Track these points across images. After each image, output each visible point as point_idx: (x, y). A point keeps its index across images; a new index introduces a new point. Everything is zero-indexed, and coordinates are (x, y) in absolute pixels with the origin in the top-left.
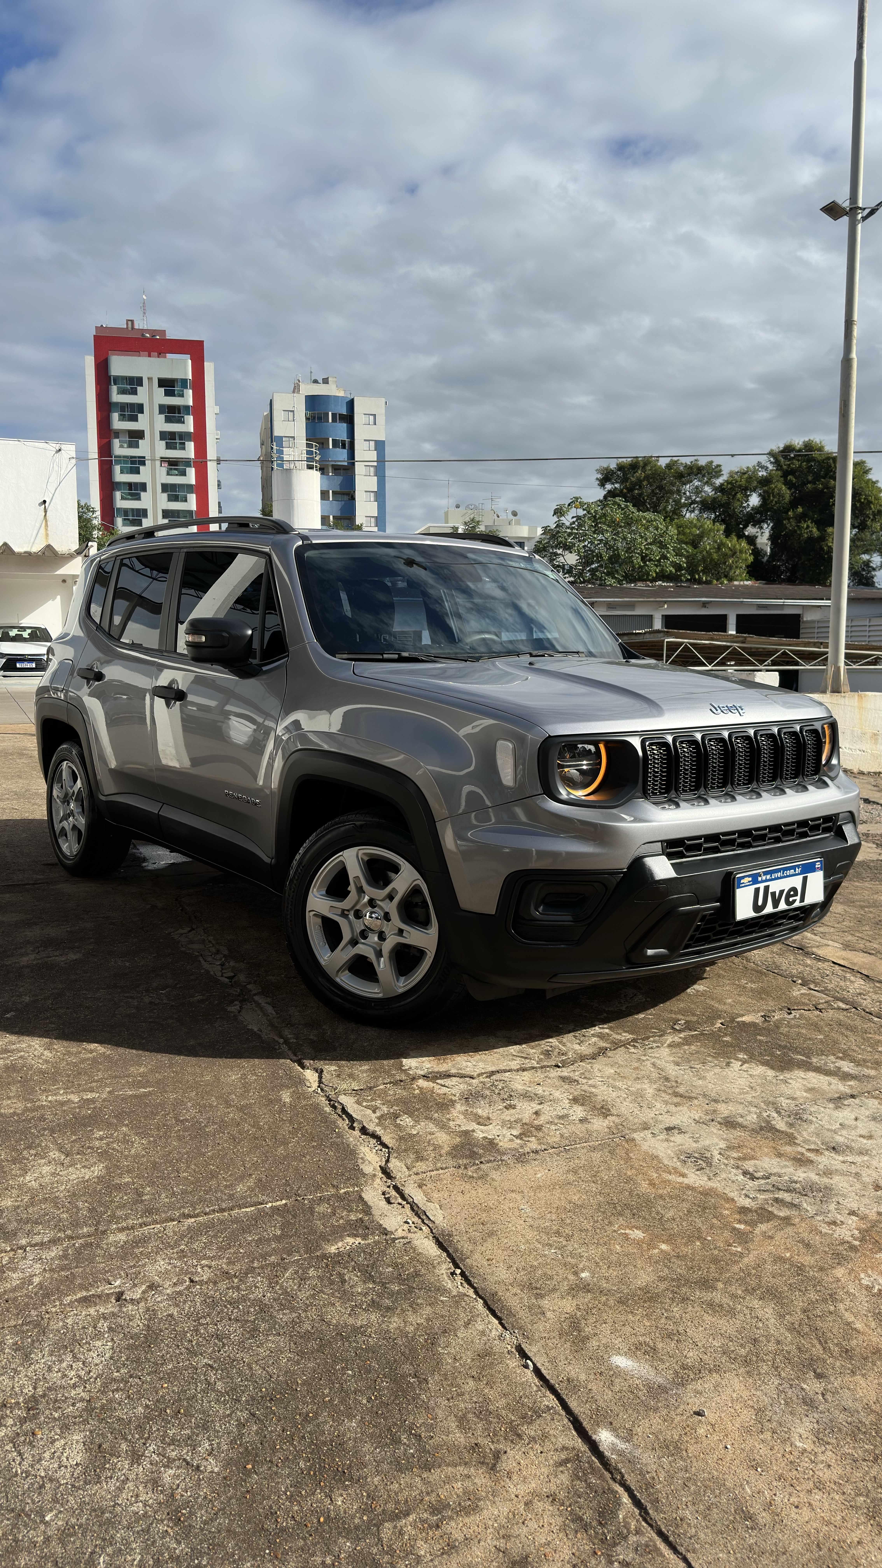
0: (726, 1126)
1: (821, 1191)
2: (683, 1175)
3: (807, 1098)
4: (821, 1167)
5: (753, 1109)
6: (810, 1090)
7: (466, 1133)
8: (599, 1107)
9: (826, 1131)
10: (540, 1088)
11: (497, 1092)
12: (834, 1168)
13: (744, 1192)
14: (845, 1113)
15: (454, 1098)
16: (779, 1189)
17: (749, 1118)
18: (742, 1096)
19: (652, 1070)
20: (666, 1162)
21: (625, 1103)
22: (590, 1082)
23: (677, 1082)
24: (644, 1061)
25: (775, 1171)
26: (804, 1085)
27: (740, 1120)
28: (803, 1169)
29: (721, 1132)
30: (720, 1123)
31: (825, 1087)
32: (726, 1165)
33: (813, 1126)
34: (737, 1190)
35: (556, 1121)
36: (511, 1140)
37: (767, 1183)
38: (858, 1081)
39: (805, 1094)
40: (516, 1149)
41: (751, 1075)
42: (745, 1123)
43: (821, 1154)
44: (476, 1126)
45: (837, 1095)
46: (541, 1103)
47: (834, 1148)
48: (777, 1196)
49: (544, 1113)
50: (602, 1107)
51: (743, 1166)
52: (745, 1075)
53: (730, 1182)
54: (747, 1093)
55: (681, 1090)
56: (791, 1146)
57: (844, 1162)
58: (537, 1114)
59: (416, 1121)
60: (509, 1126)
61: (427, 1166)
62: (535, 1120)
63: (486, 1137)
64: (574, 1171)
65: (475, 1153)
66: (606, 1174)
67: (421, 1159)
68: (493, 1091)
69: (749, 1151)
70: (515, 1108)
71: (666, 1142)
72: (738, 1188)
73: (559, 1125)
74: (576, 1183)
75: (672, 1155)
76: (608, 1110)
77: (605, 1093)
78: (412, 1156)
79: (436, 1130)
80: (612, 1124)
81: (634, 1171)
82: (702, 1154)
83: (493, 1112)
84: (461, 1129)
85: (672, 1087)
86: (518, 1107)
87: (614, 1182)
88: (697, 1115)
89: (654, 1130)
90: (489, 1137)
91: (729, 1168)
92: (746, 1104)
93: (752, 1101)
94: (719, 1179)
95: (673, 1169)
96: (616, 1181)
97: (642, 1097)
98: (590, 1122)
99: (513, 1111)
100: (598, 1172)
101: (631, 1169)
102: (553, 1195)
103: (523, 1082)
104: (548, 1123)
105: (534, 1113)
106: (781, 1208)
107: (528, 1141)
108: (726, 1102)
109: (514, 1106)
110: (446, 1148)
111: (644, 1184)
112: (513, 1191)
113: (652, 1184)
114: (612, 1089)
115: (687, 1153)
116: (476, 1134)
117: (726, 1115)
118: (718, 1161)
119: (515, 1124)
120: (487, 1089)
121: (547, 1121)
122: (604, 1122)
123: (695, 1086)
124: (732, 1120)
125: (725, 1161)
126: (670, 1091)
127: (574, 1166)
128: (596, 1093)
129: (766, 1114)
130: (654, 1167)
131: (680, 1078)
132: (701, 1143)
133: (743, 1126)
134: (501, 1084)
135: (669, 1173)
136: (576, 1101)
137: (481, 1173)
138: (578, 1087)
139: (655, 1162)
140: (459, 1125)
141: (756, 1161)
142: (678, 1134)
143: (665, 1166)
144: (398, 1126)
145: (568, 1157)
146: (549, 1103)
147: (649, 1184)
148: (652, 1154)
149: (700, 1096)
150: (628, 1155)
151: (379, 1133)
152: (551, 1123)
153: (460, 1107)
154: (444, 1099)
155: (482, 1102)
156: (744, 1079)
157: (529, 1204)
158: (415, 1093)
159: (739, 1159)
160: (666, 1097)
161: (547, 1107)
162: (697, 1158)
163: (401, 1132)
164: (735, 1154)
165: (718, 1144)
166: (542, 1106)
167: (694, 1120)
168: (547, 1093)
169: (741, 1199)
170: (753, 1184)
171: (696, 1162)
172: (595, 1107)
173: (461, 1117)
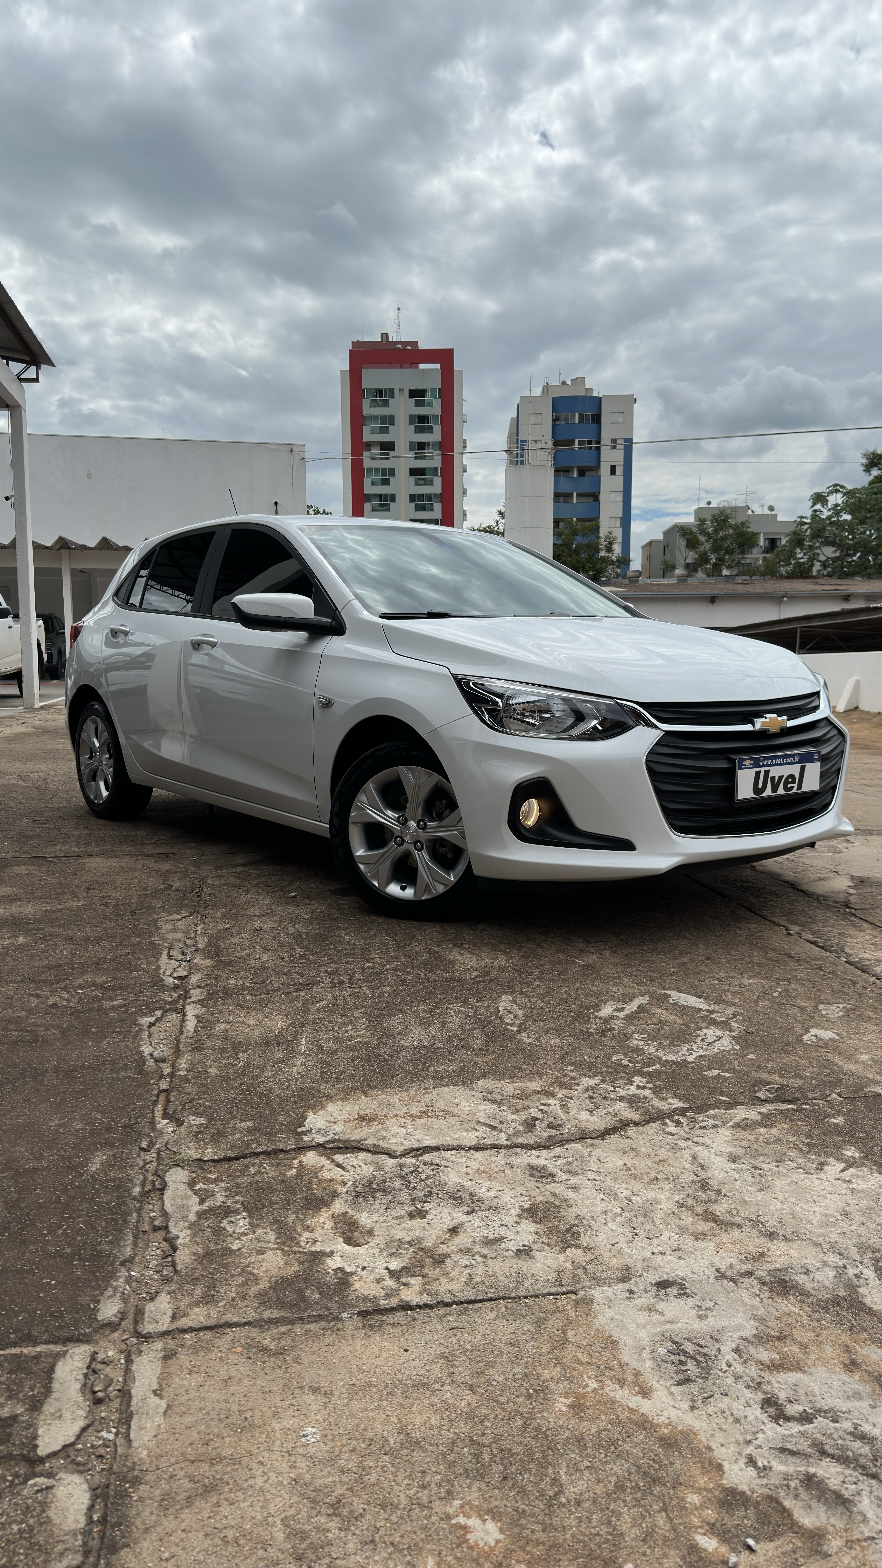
0: (771, 1290)
2: (645, 1392)
5: (834, 1259)
7: (318, 1257)
8: (563, 1227)
10: (486, 1184)
11: (413, 1184)
13: (749, 1450)
15: (341, 1189)
16: (823, 1453)
17: (819, 1276)
18: (823, 1230)
19: (688, 1166)
20: (626, 1358)
21: (611, 1225)
22: (574, 1180)
23: (719, 1192)
24: (681, 1149)
25: (830, 1404)
27: (801, 1279)
29: (756, 1302)
30: (763, 1283)
32: (737, 1377)
34: (736, 1443)
35: (477, 1248)
36: (379, 1280)
37: (802, 1434)
40: (376, 1299)
41: (852, 1191)
42: (809, 1286)
44: (341, 1246)
46: (473, 1211)
48: (812, 1470)
49: (466, 1231)
50: (568, 1230)
51: (769, 1383)
52: (843, 1188)
53: (731, 1419)
54: (834, 1225)
55: (719, 1209)
58: (454, 1231)
59: (253, 1226)
60: (394, 1250)
61: (208, 1316)
62: (443, 1243)
63: (341, 1269)
64: (448, 1359)
65: (303, 1299)
66: (503, 1373)
67: (208, 1299)
68: (409, 1182)
69: (796, 1349)
70: (424, 1217)
71: (646, 1314)
72: (741, 1438)
73: (477, 1257)
74: (437, 1386)
75: (646, 1342)
76: (577, 1236)
77: (587, 1203)
78: (198, 1292)
79: (272, 1246)
80: (568, 1265)
81: (557, 1372)
82: (701, 1346)
83: (385, 1221)
84: (313, 1249)
85: (705, 1202)
86: (428, 1216)
87: (508, 1393)
88: (727, 1260)
89: (636, 1283)
90: (348, 1269)
91: (741, 1386)
92: (826, 1246)
93: (836, 1242)
94: (711, 1410)
95: (634, 1375)
96: (514, 1391)
97: (646, 1216)
98: (532, 1257)
99: (418, 1222)
100: (491, 1365)
101: (555, 1366)
102: (379, 1407)
103: (465, 1170)
104: (461, 1251)
105: (450, 1230)
106: (814, 1504)
107: (406, 1285)
108: (789, 1240)
109: (427, 1212)
110: (264, 1285)
111: (561, 1404)
112: (315, 1390)
113: (577, 1407)
114: (602, 1196)
115: (676, 1343)
116: (329, 1261)
117: (778, 1266)
118: (725, 1368)
119: (406, 1249)
120: (402, 1177)
121: (462, 1247)
122: (556, 1259)
123: (746, 1203)
124: (787, 1278)
125: (739, 1368)
126: (700, 1209)
127: (456, 1346)
128: (571, 1202)
129: (856, 1271)
130: (598, 1366)
131: (728, 1187)
132: (711, 1321)
133: (802, 1293)
134: (427, 1171)
135: (621, 1382)
136: (531, 1213)
137: (286, 1342)
138: (548, 1187)
139: (607, 1354)
140: (315, 1241)
141: (800, 1375)
142: (676, 1297)
143: (621, 1366)
144: (218, 1232)
145: (455, 1325)
146: (484, 1213)
147: (571, 1406)
148: (610, 1336)
149: (748, 1224)
150: (564, 1332)
151: (179, 1241)
152: (467, 1252)
153: (339, 1206)
154: (325, 1189)
155: (378, 1202)
156: (838, 1197)
157: (327, 1423)
158: (290, 1173)
159: (768, 1367)
160: (688, 1219)
161: (476, 1220)
162: (689, 1356)
163: (216, 1244)
164: (764, 1355)
165: (740, 1328)
166: (470, 1217)
167: (718, 1270)
168: (492, 1193)
169: (736, 1468)
170: (773, 1432)
171: (683, 1363)
172: (557, 1227)
173: (329, 1224)
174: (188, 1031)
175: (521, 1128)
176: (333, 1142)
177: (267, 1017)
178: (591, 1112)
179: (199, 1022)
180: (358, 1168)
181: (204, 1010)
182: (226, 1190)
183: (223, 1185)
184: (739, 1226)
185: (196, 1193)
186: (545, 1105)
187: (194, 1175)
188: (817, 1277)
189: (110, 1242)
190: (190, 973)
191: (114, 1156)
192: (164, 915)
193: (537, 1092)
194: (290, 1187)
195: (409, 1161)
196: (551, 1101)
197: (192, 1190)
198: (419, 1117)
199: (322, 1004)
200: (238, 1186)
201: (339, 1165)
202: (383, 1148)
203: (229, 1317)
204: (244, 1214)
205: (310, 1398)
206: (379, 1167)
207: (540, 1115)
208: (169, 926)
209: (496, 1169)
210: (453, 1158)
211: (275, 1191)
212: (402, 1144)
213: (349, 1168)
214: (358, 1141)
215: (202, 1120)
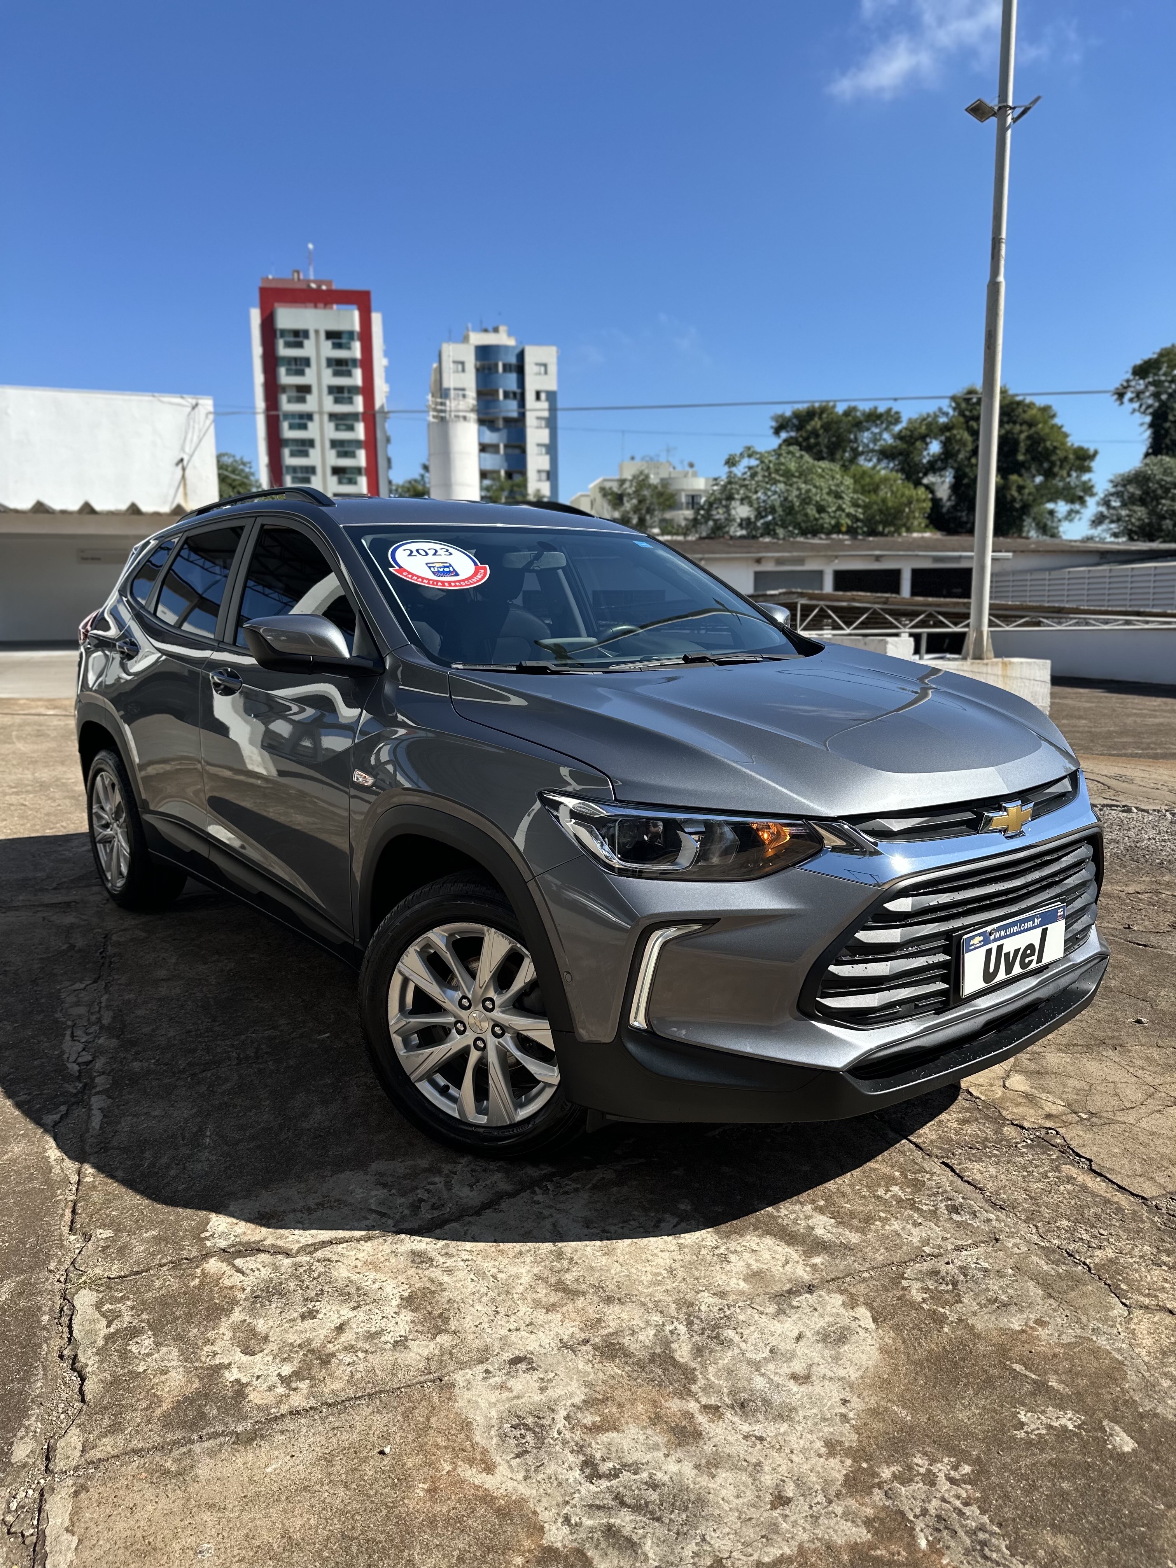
0: (602, 1355)
1: (686, 1508)
3: (742, 1293)
4: (708, 1448)
5: (656, 1318)
6: (755, 1276)
7: (217, 1370)
8: (436, 1313)
9: (744, 1364)
10: (372, 1276)
11: (307, 1283)
12: (727, 1450)
13: (567, 1509)
14: (787, 1325)
15: (241, 1296)
16: (623, 1503)
18: (651, 1290)
20: (478, 1438)
21: (478, 1306)
22: (450, 1263)
25: (635, 1456)
26: (748, 1266)
27: (626, 1341)
28: (680, 1453)
29: (589, 1368)
30: (596, 1348)
31: (777, 1270)
32: (565, 1443)
33: (730, 1354)
34: (558, 1505)
35: (360, 1344)
36: (271, 1388)
37: (610, 1489)
38: (831, 1255)
39: (743, 1285)
40: (268, 1407)
42: (633, 1347)
43: (721, 1416)
44: (237, 1357)
45: (788, 1286)
46: (359, 1306)
47: (742, 1406)
48: (612, 1521)
49: (351, 1328)
50: (440, 1315)
51: (590, 1445)
53: (555, 1483)
54: (659, 1283)
55: (569, 1278)
56: (681, 1398)
57: (746, 1437)
58: (340, 1329)
59: (158, 1345)
60: (285, 1355)
61: (114, 1446)
62: (330, 1342)
63: (238, 1381)
64: (328, 1460)
65: (202, 1416)
66: (374, 1467)
67: (115, 1428)
68: (303, 1282)
69: (614, 1410)
70: (315, 1317)
71: (497, 1392)
72: (560, 1500)
73: (360, 1354)
74: (317, 1487)
75: (494, 1422)
76: (447, 1321)
77: (459, 1285)
78: (106, 1422)
79: (175, 1364)
80: (437, 1352)
81: (418, 1459)
82: (539, 1418)
83: (279, 1326)
84: (213, 1363)
85: (559, 1272)
86: (319, 1316)
87: (376, 1486)
88: (570, 1329)
89: (492, 1364)
90: (244, 1380)
91: (567, 1451)
92: (650, 1305)
93: (660, 1301)
94: (540, 1477)
95: (482, 1453)
96: (381, 1483)
97: (507, 1292)
98: (406, 1347)
99: (309, 1323)
100: (364, 1460)
101: (417, 1454)
102: (267, 1516)
103: (353, 1264)
104: (345, 1348)
105: (336, 1328)
106: (610, 1551)
107: (295, 1390)
108: (622, 1303)
109: (317, 1311)
110: (166, 1406)
111: (420, 1489)
112: (211, 1506)
113: (432, 1491)
114: (472, 1276)
115: (519, 1417)
116: (227, 1374)
117: (611, 1330)
118: (556, 1436)
119: (297, 1352)
120: (297, 1277)
121: (346, 1344)
122: (427, 1346)
123: (592, 1268)
124: (616, 1341)
125: (568, 1435)
126: (553, 1280)
127: (335, 1446)
128: (445, 1286)
129: (671, 1328)
130: (454, 1449)
131: (579, 1254)
132: (549, 1392)
133: (627, 1355)
134: (320, 1268)
135: (471, 1462)
136: (410, 1301)
137: (187, 1462)
138: (427, 1272)
139: (462, 1436)
140: (215, 1354)
141: (615, 1434)
142: (524, 1372)
143: (472, 1446)
144: (125, 1355)
145: (336, 1425)
146: (368, 1307)
147: (428, 1491)
148: (467, 1417)
149: (591, 1291)
150: (428, 1420)
151: (89, 1369)
152: (350, 1349)
153: (237, 1315)
154: (225, 1297)
155: (274, 1306)
156: (667, 1254)
157: (220, 1538)
158: (192, 1284)
159: (590, 1430)
160: (542, 1291)
161: (361, 1315)
162: (528, 1428)
163: (122, 1368)
164: (589, 1419)
165: (572, 1395)
166: (355, 1312)
167: (561, 1341)
168: (377, 1285)
169: (554, 1528)
170: (588, 1489)
171: (523, 1436)
172: (430, 1313)
173: (229, 1334)
174: (94, 1129)
175: (406, 1212)
176: (234, 1246)
177: (172, 1106)
178: (471, 1187)
179: (105, 1116)
180: (257, 1273)
181: (109, 1101)
182: (132, 1308)
183: (129, 1303)
184: (584, 1294)
185: (103, 1315)
186: (430, 1184)
187: (101, 1295)
188: (641, 1338)
189: (20, 1380)
190: (94, 1058)
191: (23, 1283)
192: (68, 983)
193: (425, 1170)
194: (193, 1298)
195: (303, 1259)
196: (437, 1179)
197: (100, 1312)
198: (316, 1210)
199: (227, 1086)
200: (144, 1303)
201: (239, 1271)
202: (280, 1247)
203: (135, 1444)
204: (150, 1333)
205: (207, 1517)
206: (276, 1269)
207: (425, 1196)
208: (72, 999)
209: (383, 1259)
210: (344, 1251)
211: (179, 1304)
212: (298, 1242)
213: (248, 1271)
214: (259, 1242)
215: (109, 1233)
